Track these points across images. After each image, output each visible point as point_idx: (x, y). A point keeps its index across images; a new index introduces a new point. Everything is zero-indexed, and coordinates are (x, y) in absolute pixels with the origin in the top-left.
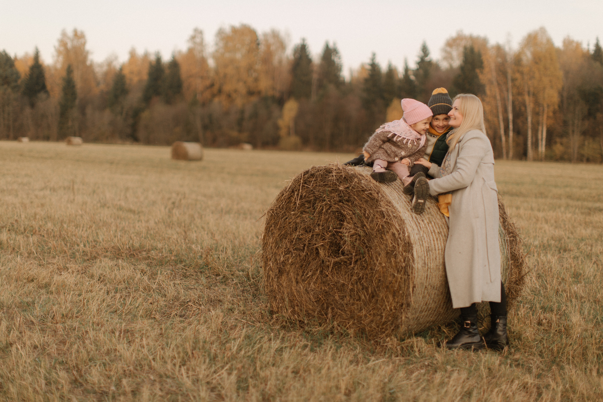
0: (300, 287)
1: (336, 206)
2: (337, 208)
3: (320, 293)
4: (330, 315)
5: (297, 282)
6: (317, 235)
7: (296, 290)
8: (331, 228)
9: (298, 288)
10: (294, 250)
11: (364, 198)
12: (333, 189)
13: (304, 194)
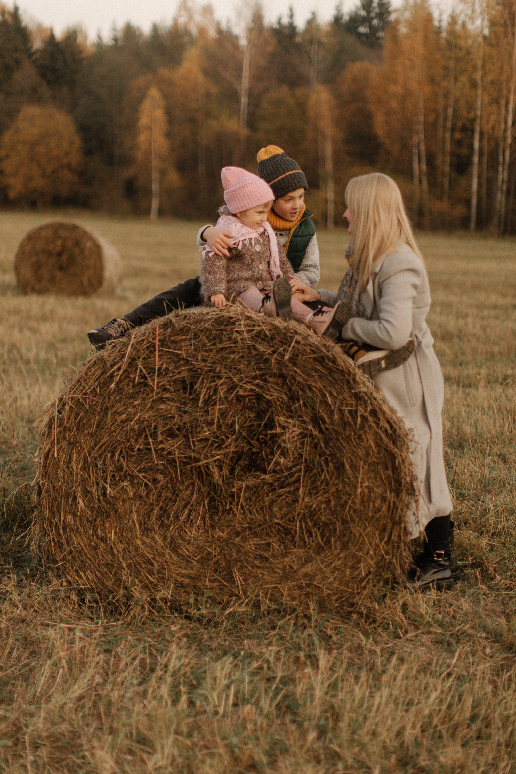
0: (153, 539)
1: (249, 386)
2: (251, 390)
3: (208, 544)
4: (239, 579)
5: (146, 530)
6: (201, 440)
7: (144, 543)
8: (237, 427)
9: (147, 541)
10: (139, 471)
11: (317, 371)
12: (242, 357)
13: (164, 366)
